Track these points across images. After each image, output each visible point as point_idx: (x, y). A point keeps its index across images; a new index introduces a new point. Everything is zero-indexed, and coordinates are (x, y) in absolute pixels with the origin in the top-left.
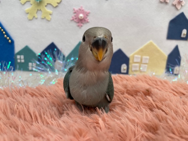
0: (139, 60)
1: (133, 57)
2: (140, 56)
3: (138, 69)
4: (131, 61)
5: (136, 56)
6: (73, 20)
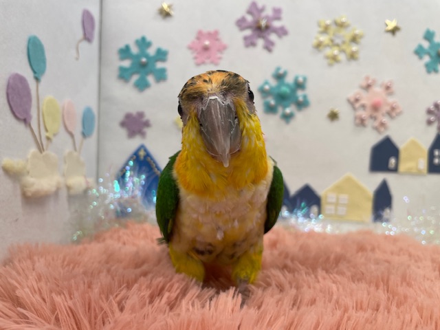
0: (334, 200)
1: (326, 195)
2: (334, 195)
3: (333, 212)
4: (323, 202)
5: (330, 194)
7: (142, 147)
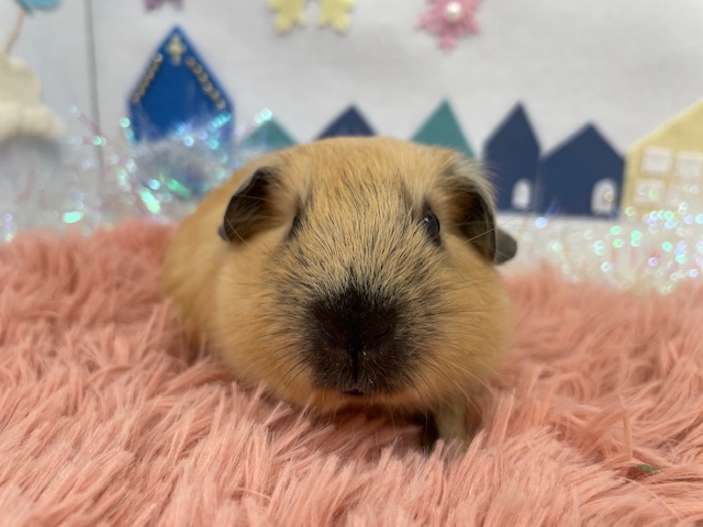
1: (642, 155)
2: (666, 153)
4: (631, 171)
5: (652, 151)
6: (424, 26)
7: (177, 31)
